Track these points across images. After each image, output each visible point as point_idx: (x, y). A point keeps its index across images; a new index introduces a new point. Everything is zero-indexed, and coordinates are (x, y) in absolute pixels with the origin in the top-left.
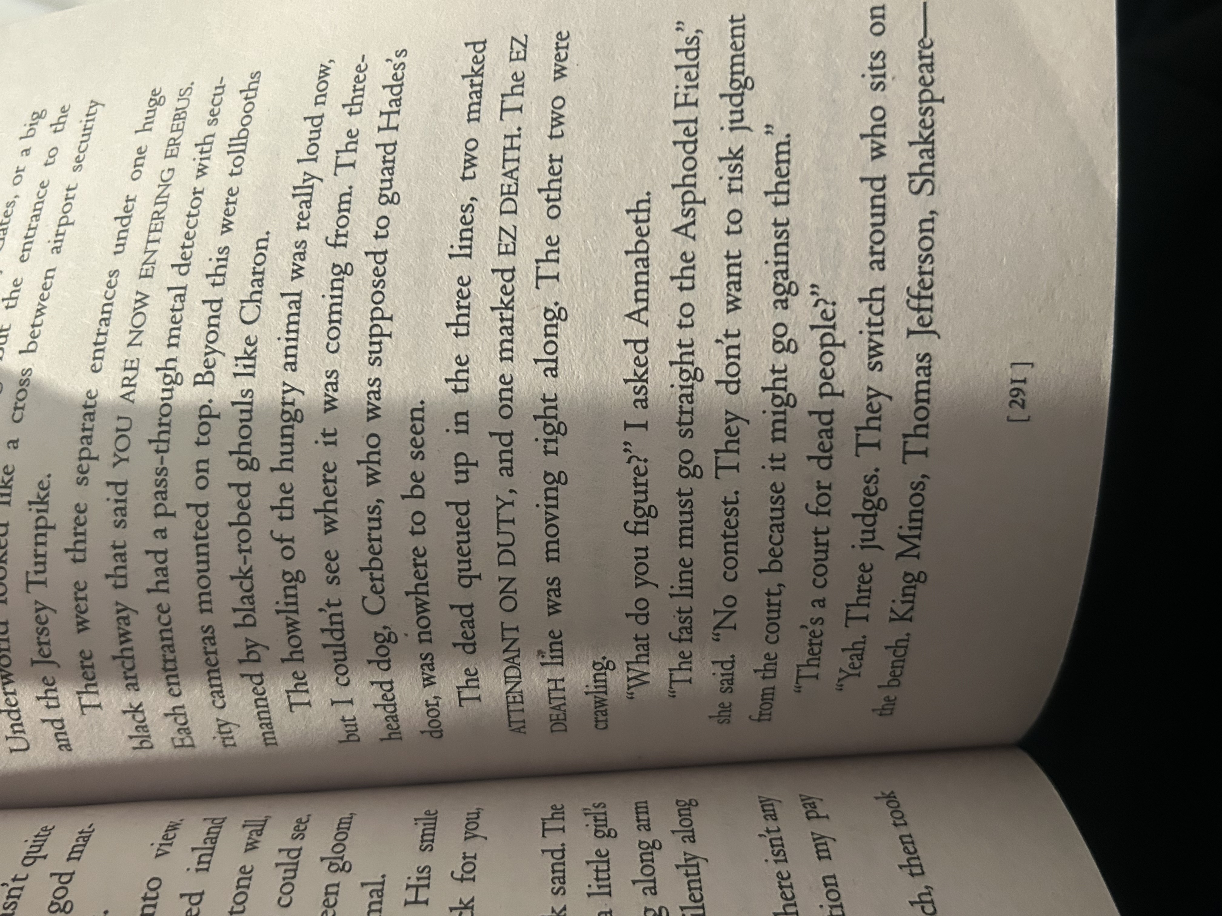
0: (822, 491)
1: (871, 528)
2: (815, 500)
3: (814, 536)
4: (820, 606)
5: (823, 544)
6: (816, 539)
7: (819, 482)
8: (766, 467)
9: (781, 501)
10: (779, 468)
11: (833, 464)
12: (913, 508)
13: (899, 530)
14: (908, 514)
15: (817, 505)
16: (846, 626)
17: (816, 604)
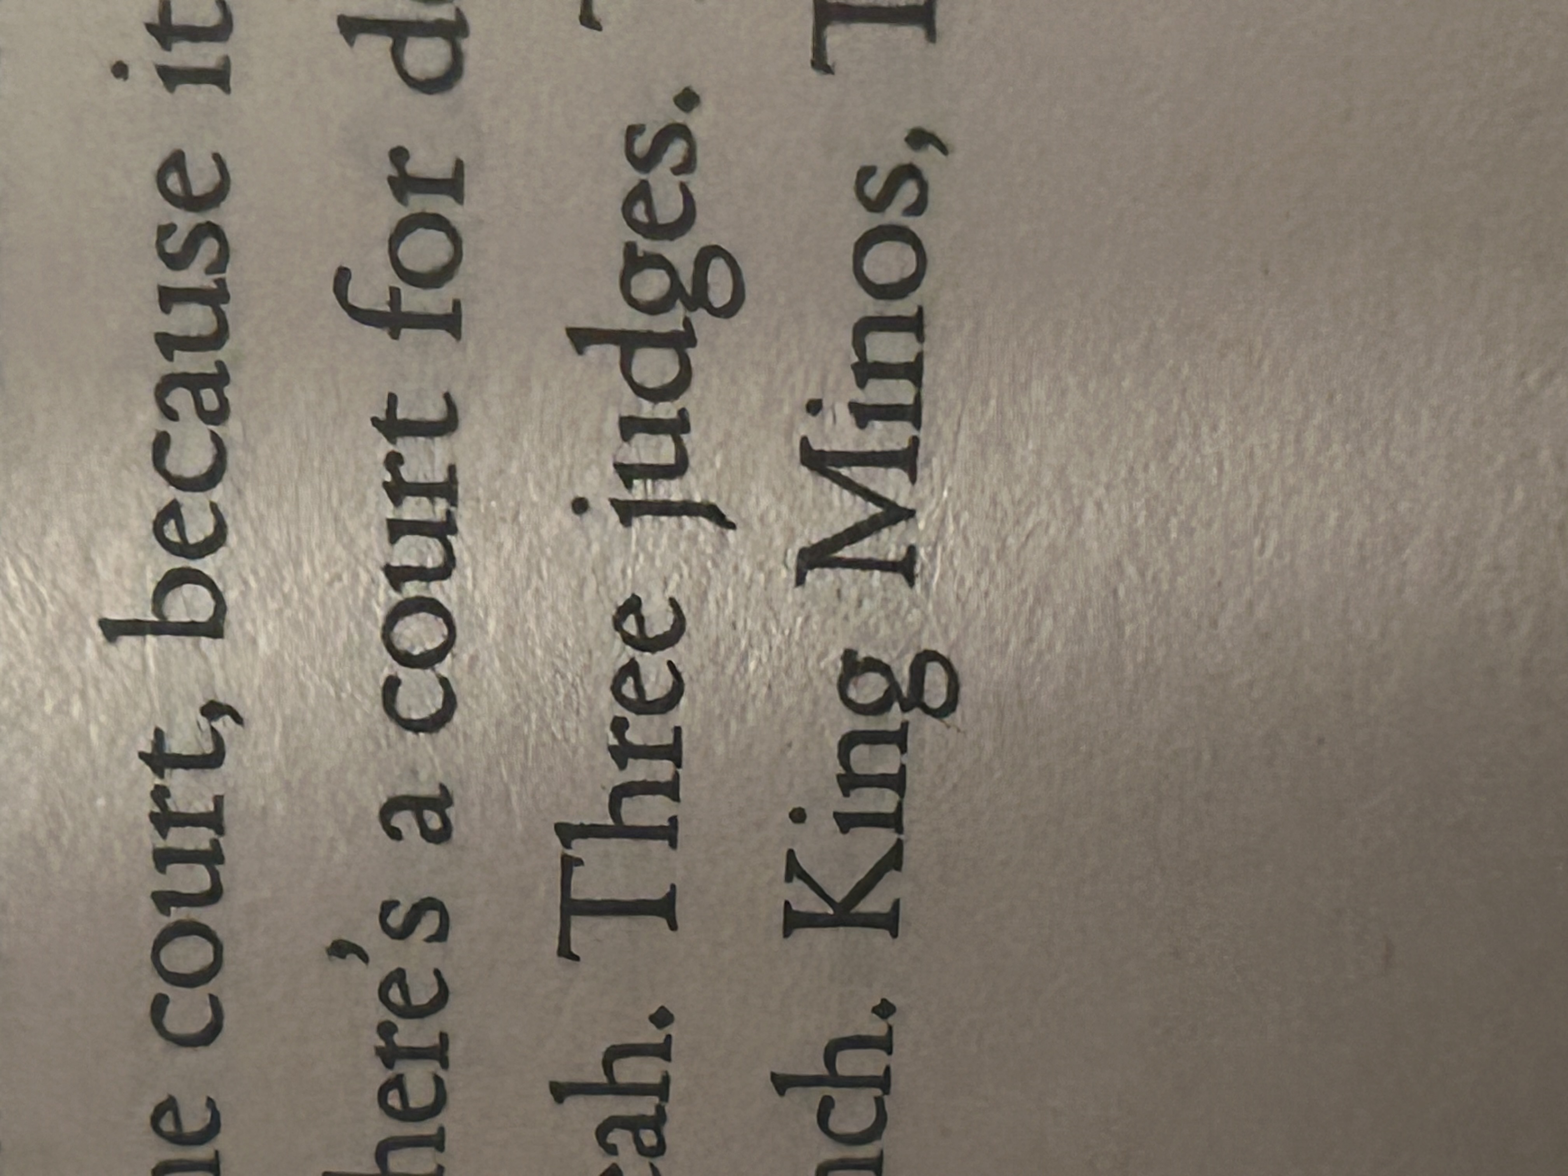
0: (419, 203)
1: (666, 410)
2: (382, 254)
3: (384, 447)
4: (427, 834)
5: (429, 491)
6: (394, 461)
7: (399, 155)
8: (134, 71)
9: (209, 248)
10: (198, 76)
11: (469, 65)
12: (873, 307)
13: (806, 426)
14: (846, 338)
15: (389, 277)
16: (565, 951)
17: (403, 820)
